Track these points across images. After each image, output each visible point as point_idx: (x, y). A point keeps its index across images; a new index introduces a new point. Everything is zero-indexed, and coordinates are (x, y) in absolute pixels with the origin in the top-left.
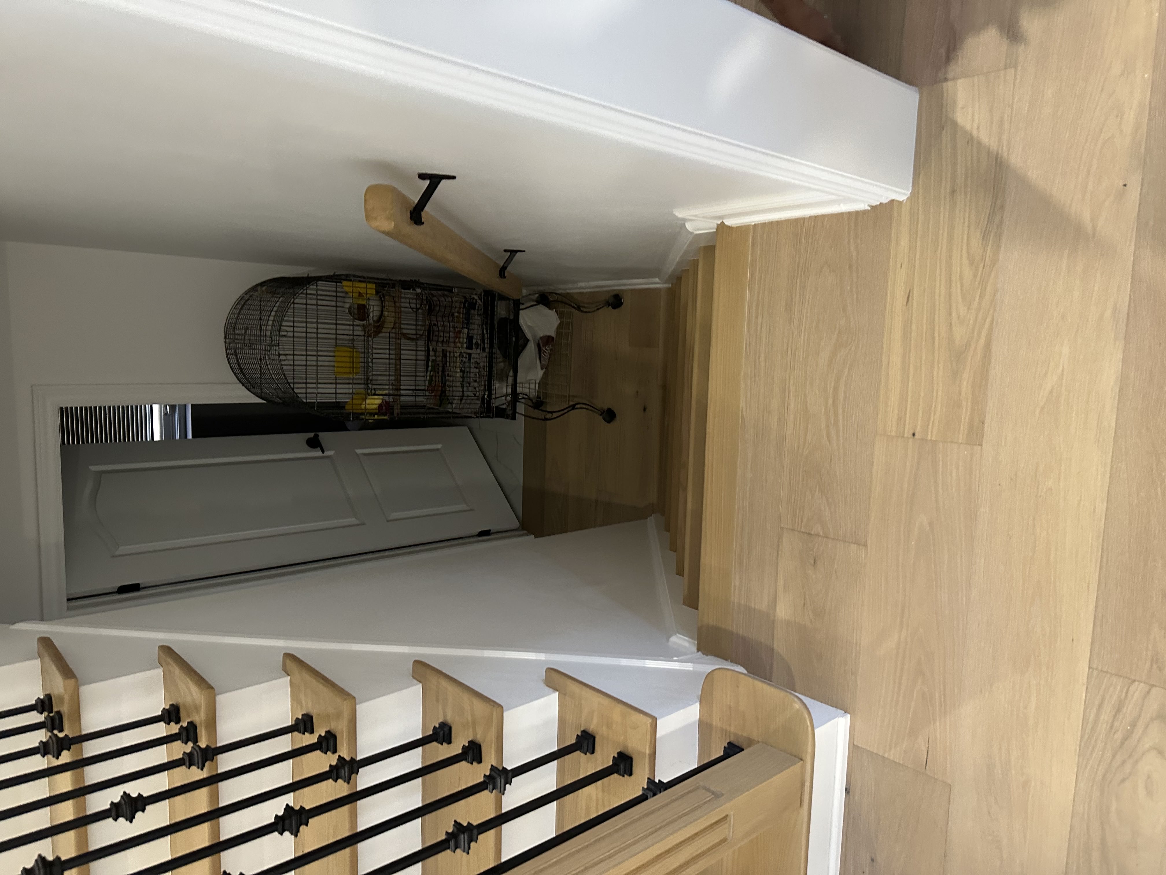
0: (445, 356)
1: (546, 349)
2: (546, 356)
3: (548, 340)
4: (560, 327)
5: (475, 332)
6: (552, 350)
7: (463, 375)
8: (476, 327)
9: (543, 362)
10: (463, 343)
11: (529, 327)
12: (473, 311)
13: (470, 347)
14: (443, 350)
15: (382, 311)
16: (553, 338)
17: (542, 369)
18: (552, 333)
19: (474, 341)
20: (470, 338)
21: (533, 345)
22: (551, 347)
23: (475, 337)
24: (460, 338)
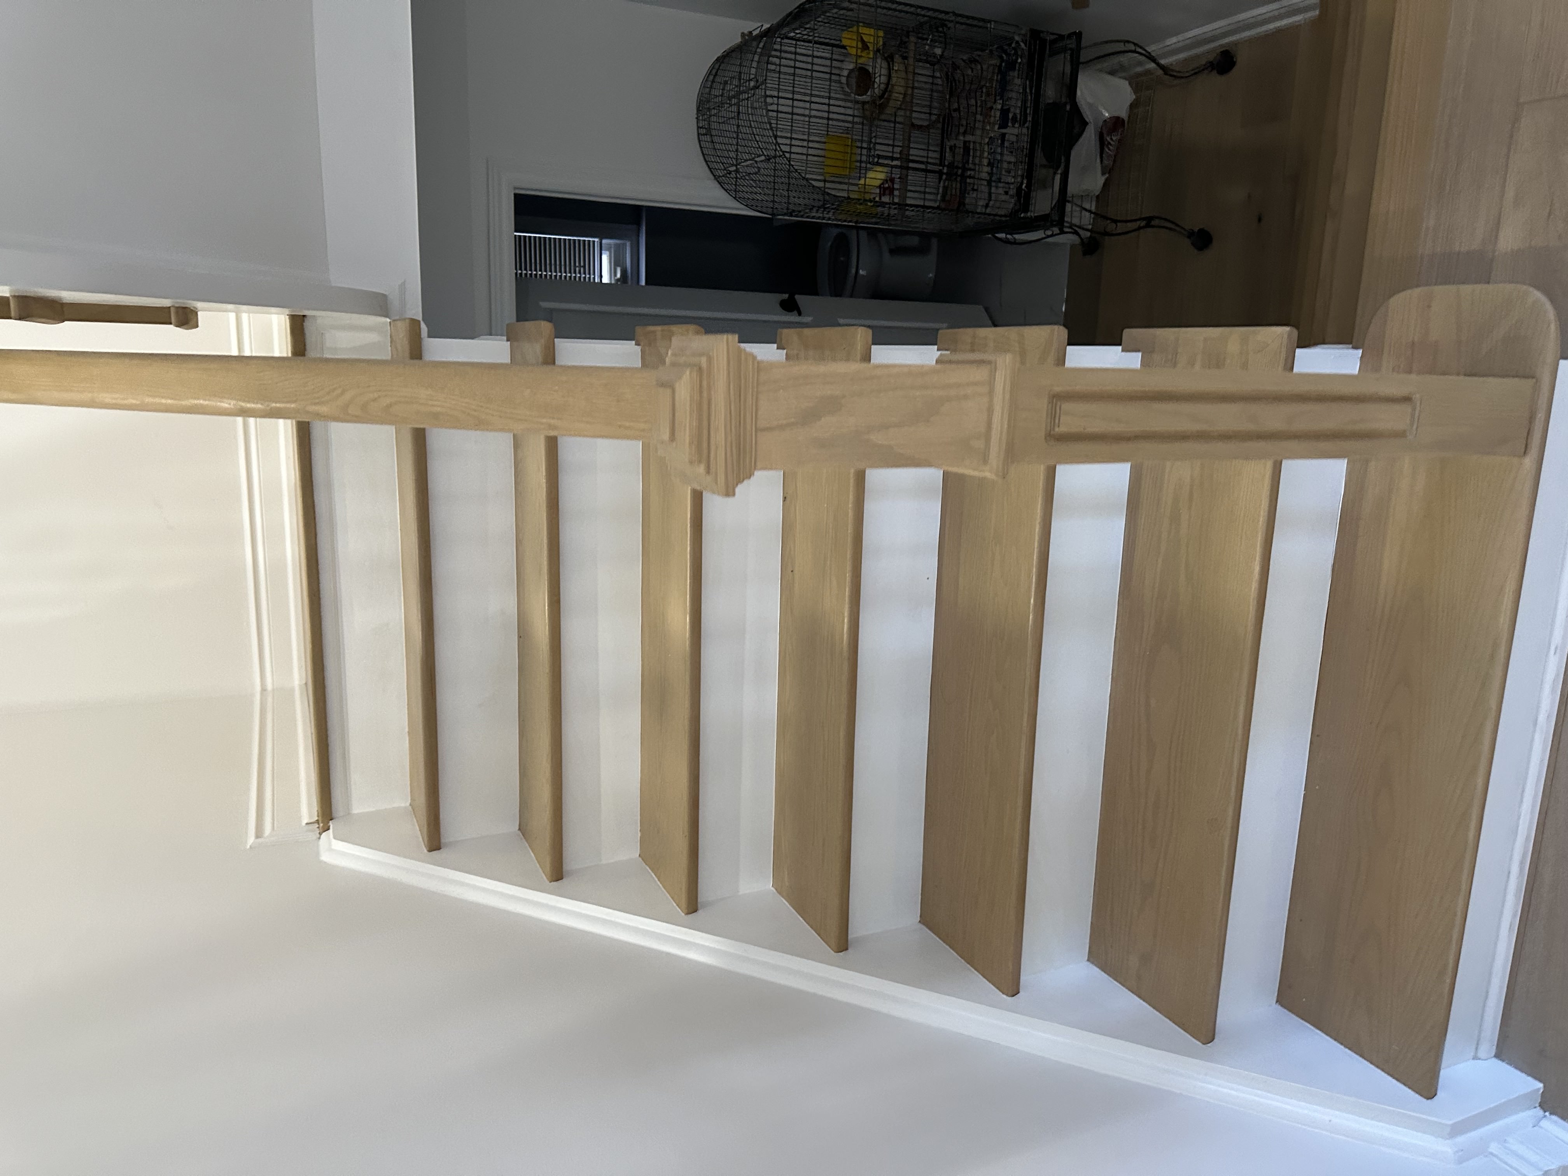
0: (966, 149)
1: (1111, 139)
2: (1110, 151)
3: (1116, 123)
4: (1133, 106)
5: (1013, 102)
6: (1120, 141)
7: (992, 170)
8: (1014, 95)
9: (1106, 162)
10: (994, 124)
11: (1090, 105)
12: (1011, 73)
13: (1003, 125)
14: (965, 142)
15: (889, 77)
16: (1123, 120)
17: (1103, 174)
18: (1123, 114)
19: (1011, 116)
20: (1005, 112)
21: (1093, 131)
22: (1119, 137)
23: (1012, 110)
24: (990, 116)
